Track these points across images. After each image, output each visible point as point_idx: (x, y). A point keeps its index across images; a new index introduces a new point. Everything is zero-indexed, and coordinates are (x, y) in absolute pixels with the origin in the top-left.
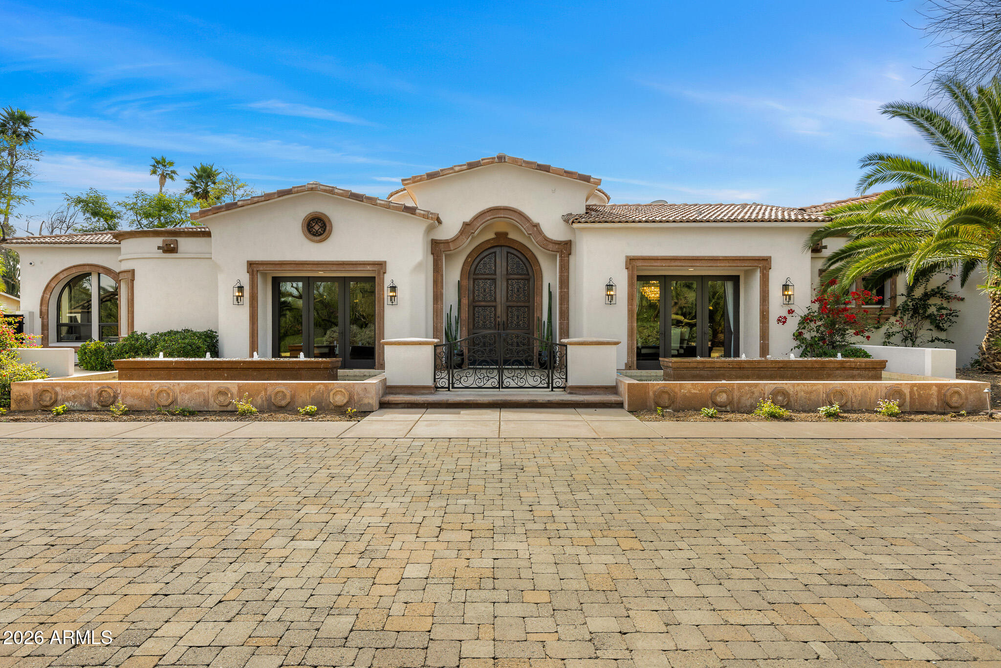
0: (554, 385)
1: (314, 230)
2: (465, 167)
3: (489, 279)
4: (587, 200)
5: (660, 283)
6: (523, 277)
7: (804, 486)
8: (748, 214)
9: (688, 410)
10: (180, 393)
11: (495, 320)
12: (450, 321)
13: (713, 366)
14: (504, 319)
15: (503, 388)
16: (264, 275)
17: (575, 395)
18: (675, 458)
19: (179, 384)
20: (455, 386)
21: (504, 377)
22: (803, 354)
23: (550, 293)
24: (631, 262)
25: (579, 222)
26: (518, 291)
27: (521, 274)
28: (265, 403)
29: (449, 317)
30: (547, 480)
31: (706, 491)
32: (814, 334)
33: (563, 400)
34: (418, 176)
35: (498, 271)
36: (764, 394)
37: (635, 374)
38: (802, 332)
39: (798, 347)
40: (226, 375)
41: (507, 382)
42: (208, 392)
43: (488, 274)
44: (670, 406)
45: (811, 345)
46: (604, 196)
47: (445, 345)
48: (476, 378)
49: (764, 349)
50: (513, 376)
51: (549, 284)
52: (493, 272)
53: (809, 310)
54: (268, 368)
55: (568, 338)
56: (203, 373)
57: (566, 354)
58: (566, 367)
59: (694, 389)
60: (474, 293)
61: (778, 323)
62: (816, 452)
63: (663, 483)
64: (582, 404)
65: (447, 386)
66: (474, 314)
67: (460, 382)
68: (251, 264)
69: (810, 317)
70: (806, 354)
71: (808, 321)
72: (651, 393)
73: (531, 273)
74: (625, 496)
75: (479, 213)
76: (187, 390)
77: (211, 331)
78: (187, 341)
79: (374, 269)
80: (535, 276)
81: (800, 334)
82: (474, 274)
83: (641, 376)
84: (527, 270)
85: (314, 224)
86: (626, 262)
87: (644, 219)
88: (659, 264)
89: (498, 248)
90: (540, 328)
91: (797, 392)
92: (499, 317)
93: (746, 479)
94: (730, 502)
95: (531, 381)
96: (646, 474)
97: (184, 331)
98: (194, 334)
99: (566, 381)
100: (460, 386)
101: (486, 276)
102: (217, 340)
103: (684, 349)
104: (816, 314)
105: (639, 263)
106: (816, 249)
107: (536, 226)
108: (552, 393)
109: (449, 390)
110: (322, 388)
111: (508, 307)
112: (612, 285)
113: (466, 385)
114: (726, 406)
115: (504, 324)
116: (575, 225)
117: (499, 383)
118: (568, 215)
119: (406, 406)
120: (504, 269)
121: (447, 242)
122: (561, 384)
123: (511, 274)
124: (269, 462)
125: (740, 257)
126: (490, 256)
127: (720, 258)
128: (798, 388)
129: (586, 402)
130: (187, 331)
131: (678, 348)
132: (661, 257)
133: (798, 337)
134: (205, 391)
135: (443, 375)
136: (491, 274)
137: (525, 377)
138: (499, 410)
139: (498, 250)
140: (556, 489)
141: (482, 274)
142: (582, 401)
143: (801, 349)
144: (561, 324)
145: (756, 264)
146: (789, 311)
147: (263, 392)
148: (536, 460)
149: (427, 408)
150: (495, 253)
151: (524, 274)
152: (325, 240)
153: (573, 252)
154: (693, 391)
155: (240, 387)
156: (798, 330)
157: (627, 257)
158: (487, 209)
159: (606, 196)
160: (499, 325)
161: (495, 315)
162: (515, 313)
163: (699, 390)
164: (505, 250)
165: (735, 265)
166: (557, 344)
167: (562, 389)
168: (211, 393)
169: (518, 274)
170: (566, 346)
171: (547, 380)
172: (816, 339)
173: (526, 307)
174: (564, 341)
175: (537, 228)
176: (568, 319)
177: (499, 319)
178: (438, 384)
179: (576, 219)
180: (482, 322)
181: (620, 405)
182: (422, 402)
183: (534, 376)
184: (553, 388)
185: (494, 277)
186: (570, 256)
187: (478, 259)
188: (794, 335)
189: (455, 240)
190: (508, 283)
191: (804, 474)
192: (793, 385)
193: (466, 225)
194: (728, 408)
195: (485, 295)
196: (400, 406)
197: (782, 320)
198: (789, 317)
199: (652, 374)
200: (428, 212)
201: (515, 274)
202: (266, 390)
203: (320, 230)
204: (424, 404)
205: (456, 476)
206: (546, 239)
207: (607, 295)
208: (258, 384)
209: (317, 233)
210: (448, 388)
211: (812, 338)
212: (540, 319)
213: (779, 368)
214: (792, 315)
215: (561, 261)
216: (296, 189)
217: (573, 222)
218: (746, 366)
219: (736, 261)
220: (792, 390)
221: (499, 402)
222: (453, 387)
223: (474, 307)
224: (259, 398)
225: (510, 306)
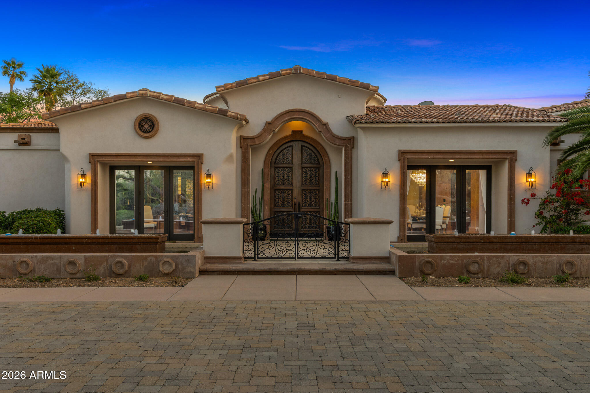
0: (340, 256)
1: (144, 128)
2: (267, 77)
3: (287, 168)
4: (367, 103)
5: (426, 171)
6: (315, 165)
7: (534, 341)
8: (499, 116)
9: (447, 277)
10: (37, 263)
11: (292, 200)
12: (255, 202)
13: (468, 240)
14: (300, 200)
15: (298, 258)
16: (103, 164)
17: (356, 264)
18: (434, 318)
19: (36, 256)
20: (260, 256)
21: (299, 250)
22: (544, 230)
23: (337, 179)
24: (402, 154)
25: (361, 123)
26: (311, 177)
27: (313, 164)
28: (107, 271)
29: (254, 198)
30: (333, 336)
31: (457, 346)
32: (552, 213)
33: (346, 269)
34: (229, 84)
35: (295, 161)
36: (509, 264)
37: (406, 246)
38: (542, 212)
39: (539, 224)
40: (74, 248)
41: (301, 253)
42: (60, 263)
43: (286, 164)
44: (433, 273)
45: (550, 222)
46: (382, 99)
47: (251, 224)
48: (277, 250)
49: (512, 226)
50: (307, 249)
51: (336, 171)
52: (290, 162)
53: (548, 193)
54: (108, 243)
55: (351, 217)
56: (55, 246)
57: (349, 231)
58: (349, 241)
59: (452, 260)
60: (274, 179)
61: (522, 204)
62: (548, 313)
63: (424, 338)
64: (362, 271)
65: (253, 256)
66: (275, 196)
67: (264, 253)
68: (92, 156)
69: (548, 200)
70: (545, 229)
71: (547, 203)
72: (417, 263)
73: (321, 163)
74: (394, 349)
75: (279, 114)
76: (43, 261)
77: (59, 210)
78: (39, 219)
79: (193, 160)
80: (325, 165)
81: (541, 213)
82: (275, 163)
83: (410, 248)
84: (318, 160)
85: (144, 123)
86: (399, 155)
87: (413, 120)
88: (425, 157)
89: (294, 142)
90: (329, 208)
91: (536, 262)
92: (295, 199)
93: (489, 335)
94: (475, 354)
95: (321, 252)
96: (410, 331)
97: (37, 210)
98: (45, 212)
99: (350, 253)
100: (264, 256)
101: (285, 165)
102: (64, 218)
103: (447, 224)
104: (554, 197)
105: (409, 156)
106: (554, 143)
107: (326, 125)
108: (338, 262)
109: (255, 260)
110: (153, 259)
111: (302, 190)
112: (387, 174)
113: (269, 255)
114: (477, 274)
115: (299, 204)
116: (357, 125)
117: (295, 254)
118: (351, 116)
119: (221, 273)
120: (300, 159)
121: (253, 138)
122: (345, 254)
123: (305, 163)
124: (114, 321)
125: (492, 151)
126: (288, 148)
127: (475, 152)
128: (536, 260)
129: (365, 270)
130: (39, 210)
131: (442, 224)
132: (427, 150)
133: (539, 216)
134: (57, 262)
135: (251, 247)
136: (289, 164)
137: (316, 250)
138: (295, 276)
139: (294, 144)
140: (340, 343)
141: (281, 163)
142: (362, 269)
143: (542, 226)
144: (345, 204)
145: (505, 157)
146: (532, 194)
147: (105, 263)
148: (325, 319)
149: (238, 274)
150: (292, 146)
151: (316, 164)
152: (153, 136)
153: (355, 146)
154: (451, 262)
155: (86, 258)
156: (539, 210)
157: (399, 151)
158: (285, 111)
159: (383, 98)
160: (295, 205)
161: (292, 196)
162: (309, 173)
163: (456, 261)
164: (300, 144)
165: (488, 157)
166: (342, 223)
167: (346, 259)
168: (62, 263)
169: (311, 163)
170: (349, 225)
171: (334, 252)
172: (554, 218)
173: (317, 190)
174: (349, 220)
175: (326, 127)
176: (351, 200)
177: (295, 200)
178: (246, 255)
179: (358, 120)
180: (281, 202)
181: (392, 272)
182: (234, 270)
183: (324, 249)
184: (339, 258)
185: (290, 166)
186: (353, 150)
187: (278, 151)
188: (536, 214)
189: (259, 136)
190: (302, 170)
191: (535, 331)
192: (533, 257)
193: (268, 124)
194: (480, 276)
195: (283, 181)
196: (216, 273)
197: (526, 202)
198: (531, 200)
199: (419, 246)
200: (238, 114)
201: (308, 164)
202: (107, 261)
203: (149, 128)
204: (235, 271)
205: (263, 332)
206: (333, 136)
207: (383, 182)
208: (101, 257)
209: (146, 131)
210: (254, 258)
211: (551, 216)
212: (328, 201)
213: (521, 242)
214: (534, 198)
215: (346, 153)
216: (129, 95)
217: (355, 123)
218: (495, 240)
219: (489, 154)
220: (532, 261)
221: (295, 270)
222: (258, 258)
223: (275, 190)
224: (102, 267)
225: (304, 190)
